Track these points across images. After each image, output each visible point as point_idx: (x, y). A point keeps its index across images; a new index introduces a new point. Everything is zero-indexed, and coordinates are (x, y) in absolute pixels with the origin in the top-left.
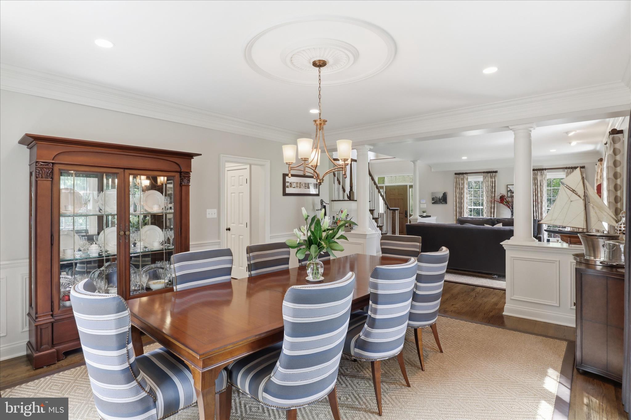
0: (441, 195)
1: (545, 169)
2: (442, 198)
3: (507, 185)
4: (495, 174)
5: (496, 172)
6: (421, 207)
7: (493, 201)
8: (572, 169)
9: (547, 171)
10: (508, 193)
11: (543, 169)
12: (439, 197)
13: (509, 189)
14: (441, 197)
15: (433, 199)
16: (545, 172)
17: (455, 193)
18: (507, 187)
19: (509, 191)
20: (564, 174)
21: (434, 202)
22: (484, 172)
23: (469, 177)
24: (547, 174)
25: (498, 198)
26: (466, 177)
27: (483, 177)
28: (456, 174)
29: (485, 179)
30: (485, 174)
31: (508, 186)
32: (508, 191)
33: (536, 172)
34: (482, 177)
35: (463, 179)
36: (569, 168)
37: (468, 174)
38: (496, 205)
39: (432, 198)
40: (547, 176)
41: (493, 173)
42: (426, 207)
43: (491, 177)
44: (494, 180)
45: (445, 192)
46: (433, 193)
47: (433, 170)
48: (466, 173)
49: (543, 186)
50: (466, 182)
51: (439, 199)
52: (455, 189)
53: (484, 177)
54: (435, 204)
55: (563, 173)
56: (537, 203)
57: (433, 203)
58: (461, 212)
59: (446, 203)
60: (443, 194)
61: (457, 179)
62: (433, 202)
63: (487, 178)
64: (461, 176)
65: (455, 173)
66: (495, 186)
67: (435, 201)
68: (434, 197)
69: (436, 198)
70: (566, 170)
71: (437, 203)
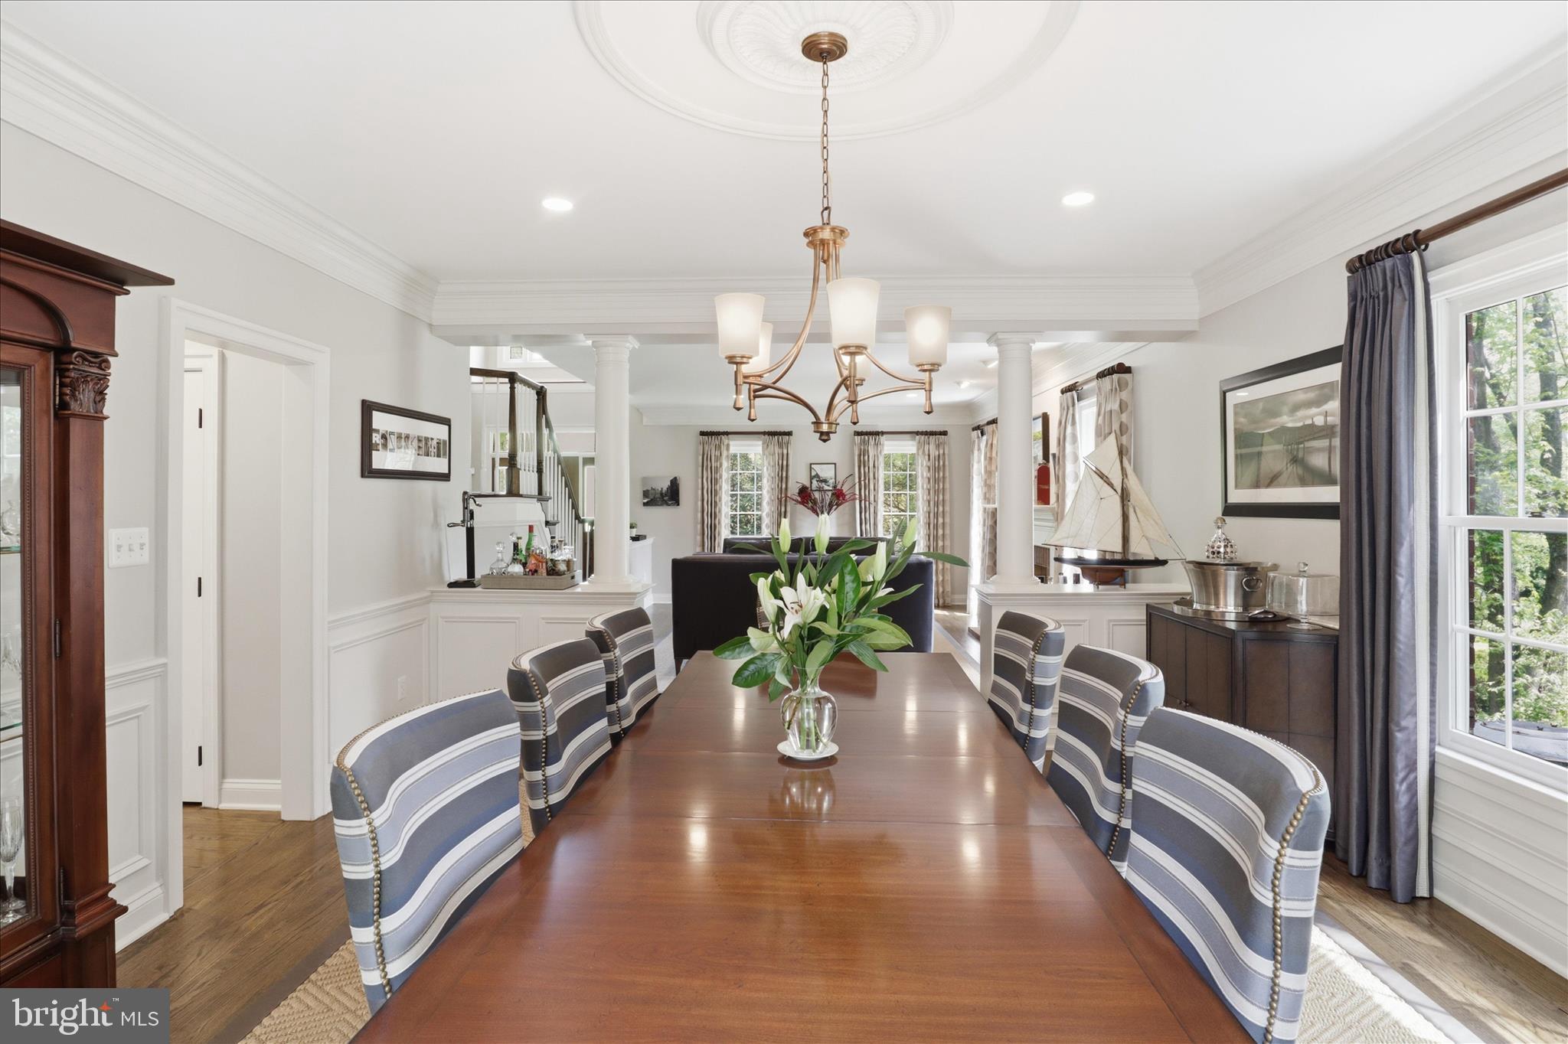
0: (665, 485)
1: (883, 433)
2: (669, 491)
3: (811, 464)
4: (787, 437)
5: (789, 434)
7: (782, 501)
8: (926, 435)
9: (885, 436)
10: (811, 483)
11: (877, 434)
13: (813, 474)
14: (665, 489)
15: (646, 494)
16: (883, 438)
17: (700, 480)
18: (811, 467)
19: (814, 477)
20: (913, 445)
21: (647, 502)
22: (764, 433)
23: (731, 443)
24: (886, 443)
25: (794, 490)
26: (726, 443)
27: (763, 444)
28: (703, 434)
29: (767, 449)
30: (767, 436)
31: (813, 466)
32: (812, 478)
33: (866, 437)
34: (760, 443)
35: (718, 447)
36: (923, 433)
37: (730, 436)
38: (788, 509)
39: (644, 491)
40: (885, 448)
41: (784, 437)
43: (780, 445)
44: (785, 451)
45: (675, 478)
46: (645, 480)
47: (645, 421)
48: (727, 433)
49: (878, 467)
50: (725, 453)
51: (661, 494)
52: (700, 469)
53: (766, 445)
54: (652, 505)
55: (911, 443)
56: (867, 503)
57: (645, 504)
58: (715, 525)
59: (678, 505)
60: (672, 481)
61: (706, 448)
62: (645, 501)
63: (771, 447)
64: (715, 440)
65: (701, 432)
66: (787, 465)
67: (652, 500)
68: (650, 489)
69: (653, 491)
70: (917, 437)
71: (656, 505)
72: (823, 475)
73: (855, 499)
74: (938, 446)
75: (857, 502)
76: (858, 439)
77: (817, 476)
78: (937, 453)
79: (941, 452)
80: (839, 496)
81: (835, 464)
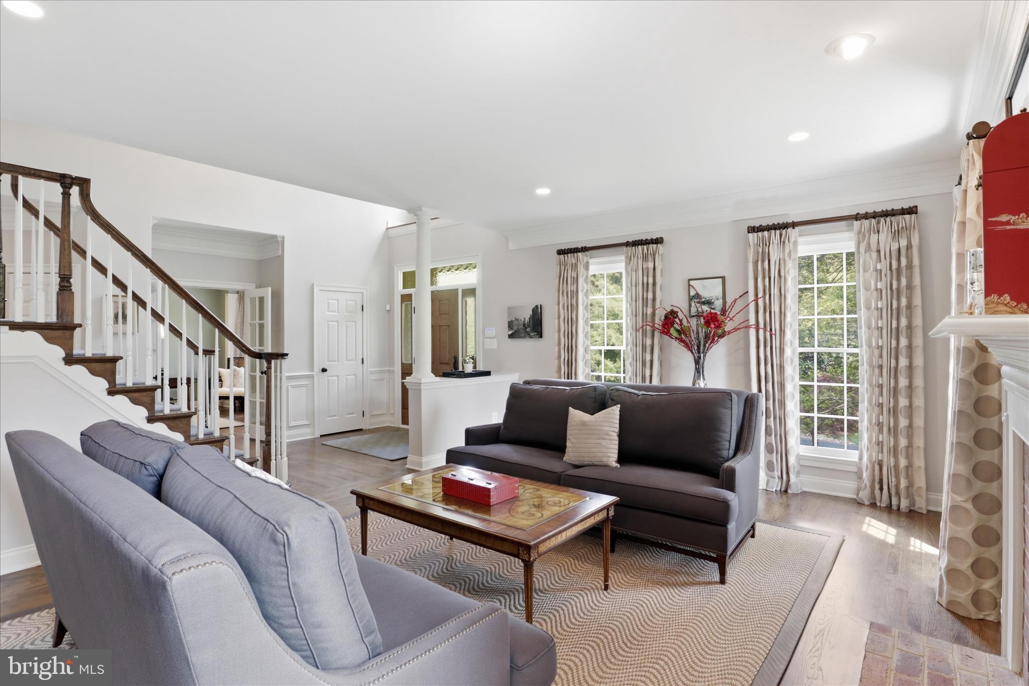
0: (526, 315)
1: (794, 225)
2: (532, 321)
3: (689, 280)
4: (655, 246)
5: (658, 241)
6: (485, 347)
8: (874, 217)
9: (797, 229)
10: (690, 305)
11: (785, 226)
12: (525, 319)
13: (693, 293)
14: (527, 319)
15: (510, 325)
16: (792, 233)
17: (556, 307)
18: (689, 285)
19: (694, 297)
20: (850, 238)
21: (512, 334)
22: (627, 244)
24: (800, 239)
26: (585, 261)
27: (626, 257)
28: (561, 252)
29: (630, 264)
30: (630, 248)
31: (691, 282)
32: (691, 299)
33: (766, 233)
34: (623, 258)
35: (575, 267)
36: (866, 216)
37: (588, 252)
39: (509, 322)
41: (651, 246)
42: (496, 347)
43: (646, 258)
44: (651, 266)
45: (537, 306)
46: (510, 309)
47: (511, 246)
48: (584, 249)
49: (785, 277)
50: (582, 275)
51: (524, 324)
52: (557, 294)
53: (628, 259)
54: (516, 338)
55: (847, 235)
56: (768, 334)
57: (511, 336)
59: (541, 336)
60: (533, 310)
61: (563, 268)
62: (510, 333)
63: (634, 261)
64: (572, 259)
65: (558, 251)
66: (654, 284)
67: (516, 331)
68: (514, 319)
69: (516, 322)
70: (856, 224)
71: (520, 337)
72: (705, 294)
73: (748, 327)
74: (896, 234)
75: (752, 332)
76: (752, 237)
77: (697, 296)
78: (895, 246)
79: (904, 243)
80: (712, 320)
81: (723, 278)
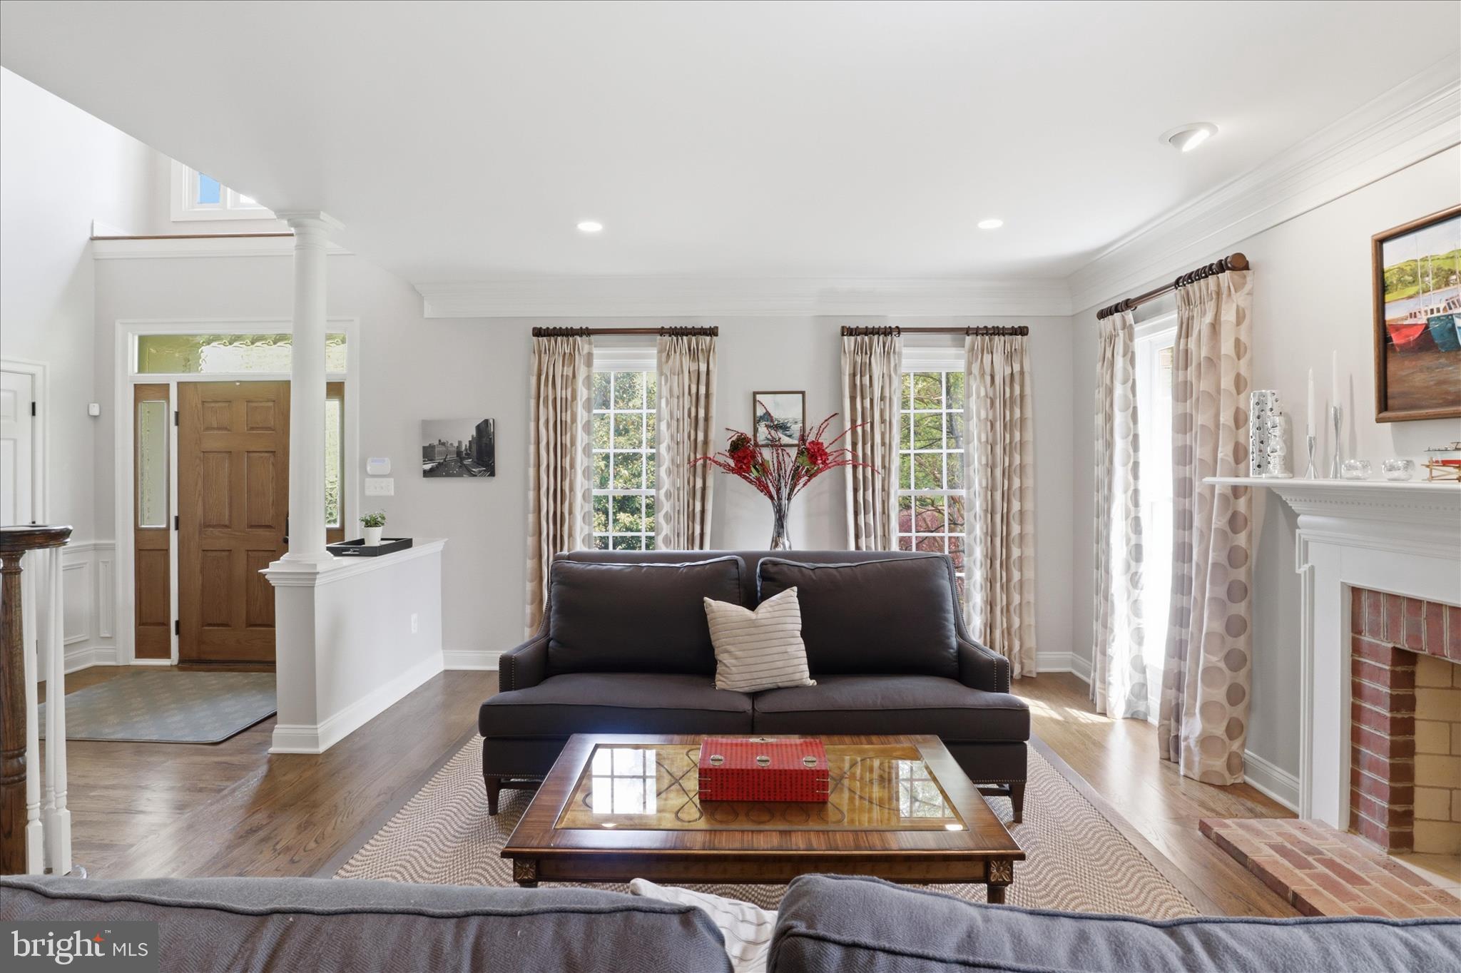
0: (465, 435)
1: (899, 330)
2: (474, 447)
3: (755, 394)
4: (708, 338)
5: (712, 332)
6: (368, 493)
7: (699, 462)
8: (986, 334)
9: (903, 335)
10: (756, 430)
11: (887, 332)
12: (460, 443)
13: (760, 412)
14: (465, 444)
15: (428, 453)
16: (899, 341)
17: (532, 425)
18: (755, 401)
19: (762, 418)
20: (958, 357)
21: (432, 470)
22: (662, 332)
23: (596, 351)
24: (905, 351)
25: (720, 444)
26: (585, 351)
27: (660, 352)
28: (538, 333)
29: (667, 362)
30: (667, 338)
31: (759, 397)
32: (756, 421)
33: (866, 338)
34: (654, 351)
35: (570, 358)
36: (977, 332)
37: (593, 338)
38: (710, 482)
39: (424, 448)
40: (904, 361)
41: (702, 338)
42: (393, 494)
43: (693, 354)
44: (703, 368)
45: (486, 421)
46: (426, 425)
47: (429, 311)
48: (587, 332)
49: (890, 399)
50: (582, 373)
51: (459, 453)
52: (533, 403)
53: (664, 355)
54: (441, 475)
55: (953, 351)
56: (869, 469)
57: (427, 474)
58: (562, 513)
59: (492, 474)
60: (478, 428)
61: (545, 358)
62: (428, 467)
63: (675, 359)
64: (562, 344)
65: (534, 329)
66: (707, 395)
67: (440, 464)
68: (436, 443)
69: (442, 448)
70: (968, 339)
71: (448, 475)
72: (779, 415)
73: (844, 463)
74: (1009, 357)
75: (849, 469)
76: (849, 342)
77: (767, 416)
78: (1008, 371)
79: (1017, 368)
80: (814, 455)
81: (803, 393)
